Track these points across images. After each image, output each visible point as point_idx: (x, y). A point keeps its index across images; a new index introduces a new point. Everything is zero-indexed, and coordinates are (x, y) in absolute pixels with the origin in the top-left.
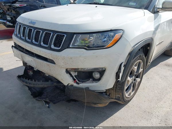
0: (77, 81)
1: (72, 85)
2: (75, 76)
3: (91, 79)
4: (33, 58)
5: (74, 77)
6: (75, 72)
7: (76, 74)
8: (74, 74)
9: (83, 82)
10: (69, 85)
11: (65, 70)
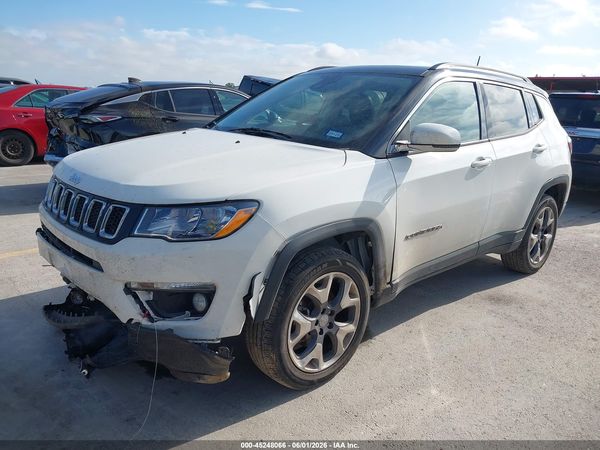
0: (152, 314)
1: (138, 324)
2: (147, 302)
3: (187, 312)
4: (66, 257)
5: (145, 305)
6: (148, 291)
7: (151, 297)
8: (143, 297)
9: (164, 318)
10: (133, 322)
11: (122, 287)
